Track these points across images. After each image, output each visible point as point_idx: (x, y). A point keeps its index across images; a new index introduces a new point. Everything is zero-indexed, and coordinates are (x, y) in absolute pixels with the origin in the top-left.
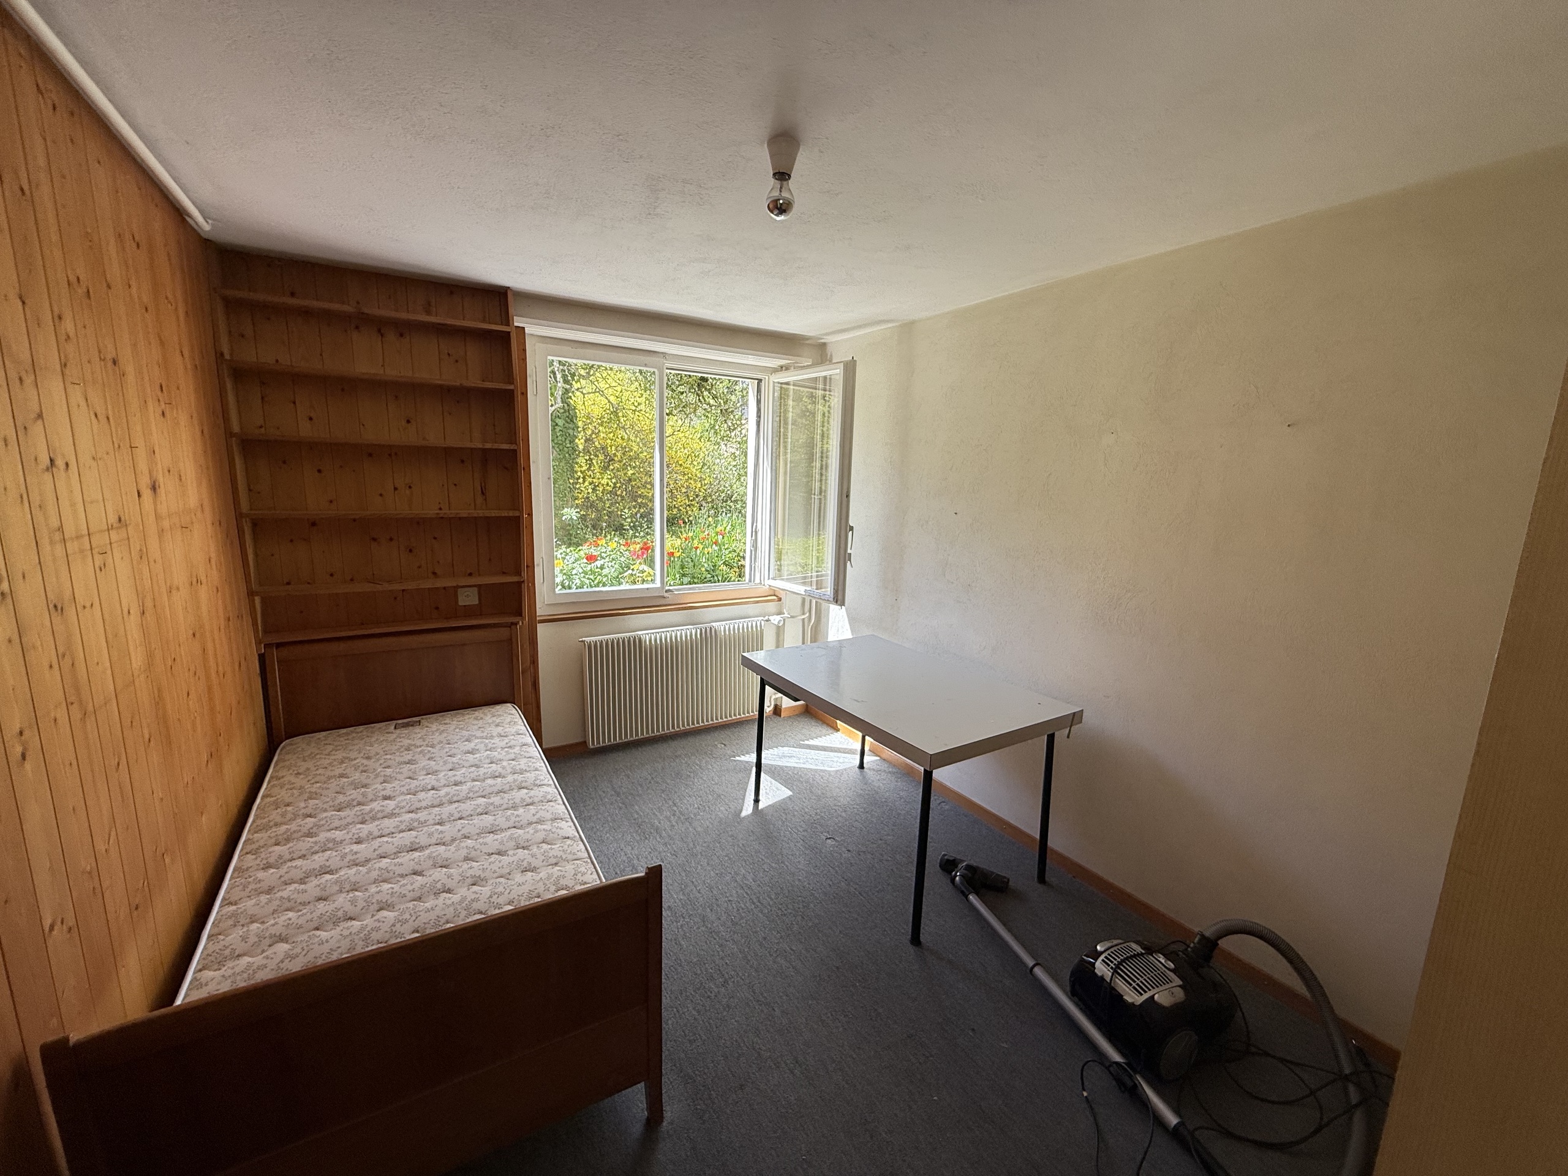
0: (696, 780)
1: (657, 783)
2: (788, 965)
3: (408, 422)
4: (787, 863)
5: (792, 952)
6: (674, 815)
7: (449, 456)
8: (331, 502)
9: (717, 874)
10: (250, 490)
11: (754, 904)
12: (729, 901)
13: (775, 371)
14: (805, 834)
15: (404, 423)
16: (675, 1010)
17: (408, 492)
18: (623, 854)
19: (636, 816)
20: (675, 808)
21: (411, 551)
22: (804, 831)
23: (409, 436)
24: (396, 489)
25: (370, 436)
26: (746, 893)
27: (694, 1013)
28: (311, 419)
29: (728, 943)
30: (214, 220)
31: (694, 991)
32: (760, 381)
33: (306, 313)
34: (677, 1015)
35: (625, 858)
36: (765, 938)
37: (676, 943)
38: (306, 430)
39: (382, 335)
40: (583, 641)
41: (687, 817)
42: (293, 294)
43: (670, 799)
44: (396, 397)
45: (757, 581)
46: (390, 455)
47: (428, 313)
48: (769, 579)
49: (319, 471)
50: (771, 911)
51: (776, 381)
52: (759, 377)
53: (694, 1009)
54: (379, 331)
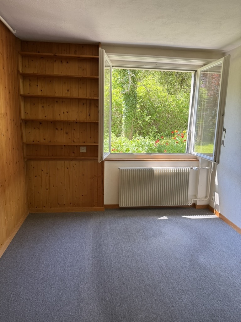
0: (154, 225)
1: (140, 223)
2: (169, 302)
3: (68, 91)
4: (181, 263)
5: (172, 298)
6: (142, 235)
7: (79, 101)
8: (46, 116)
9: (152, 260)
10: (25, 113)
11: (162, 274)
12: (153, 271)
13: (202, 66)
14: (193, 254)
15: (67, 91)
16: (120, 304)
17: (67, 114)
18: (120, 245)
19: (129, 233)
20: (143, 233)
21: (67, 133)
22: (192, 253)
23: (69, 95)
24: (64, 113)
25: (57, 94)
26: (161, 270)
27: (126, 307)
28: (41, 91)
29: (148, 286)
30: (16, 30)
31: (129, 300)
32: (196, 71)
33: (42, 57)
34: (120, 306)
35: (120, 246)
36: (163, 289)
37: (128, 281)
38: (40, 94)
39: (62, 63)
40: (119, 169)
41: (147, 237)
42: (39, 52)
43: (142, 230)
44: (65, 83)
45: (190, 153)
46: (62, 102)
47: (75, 54)
48: (193, 152)
49: (43, 107)
50: (169, 279)
51: (201, 70)
52: (195, 69)
53: (127, 306)
54: (61, 61)
